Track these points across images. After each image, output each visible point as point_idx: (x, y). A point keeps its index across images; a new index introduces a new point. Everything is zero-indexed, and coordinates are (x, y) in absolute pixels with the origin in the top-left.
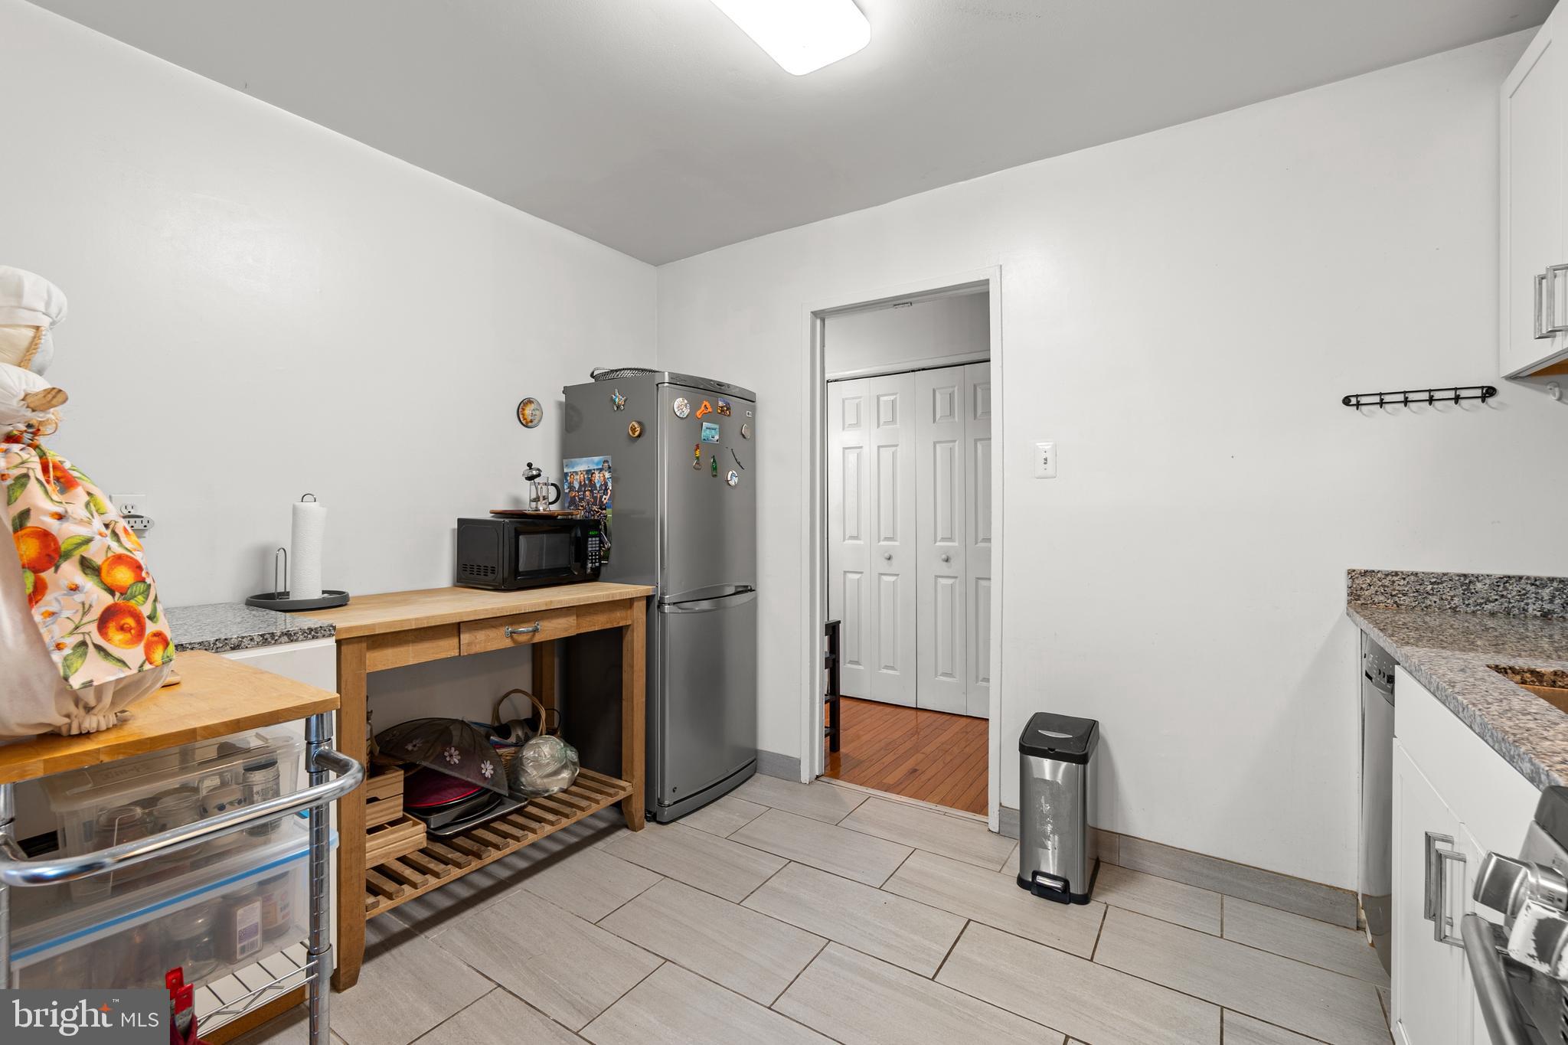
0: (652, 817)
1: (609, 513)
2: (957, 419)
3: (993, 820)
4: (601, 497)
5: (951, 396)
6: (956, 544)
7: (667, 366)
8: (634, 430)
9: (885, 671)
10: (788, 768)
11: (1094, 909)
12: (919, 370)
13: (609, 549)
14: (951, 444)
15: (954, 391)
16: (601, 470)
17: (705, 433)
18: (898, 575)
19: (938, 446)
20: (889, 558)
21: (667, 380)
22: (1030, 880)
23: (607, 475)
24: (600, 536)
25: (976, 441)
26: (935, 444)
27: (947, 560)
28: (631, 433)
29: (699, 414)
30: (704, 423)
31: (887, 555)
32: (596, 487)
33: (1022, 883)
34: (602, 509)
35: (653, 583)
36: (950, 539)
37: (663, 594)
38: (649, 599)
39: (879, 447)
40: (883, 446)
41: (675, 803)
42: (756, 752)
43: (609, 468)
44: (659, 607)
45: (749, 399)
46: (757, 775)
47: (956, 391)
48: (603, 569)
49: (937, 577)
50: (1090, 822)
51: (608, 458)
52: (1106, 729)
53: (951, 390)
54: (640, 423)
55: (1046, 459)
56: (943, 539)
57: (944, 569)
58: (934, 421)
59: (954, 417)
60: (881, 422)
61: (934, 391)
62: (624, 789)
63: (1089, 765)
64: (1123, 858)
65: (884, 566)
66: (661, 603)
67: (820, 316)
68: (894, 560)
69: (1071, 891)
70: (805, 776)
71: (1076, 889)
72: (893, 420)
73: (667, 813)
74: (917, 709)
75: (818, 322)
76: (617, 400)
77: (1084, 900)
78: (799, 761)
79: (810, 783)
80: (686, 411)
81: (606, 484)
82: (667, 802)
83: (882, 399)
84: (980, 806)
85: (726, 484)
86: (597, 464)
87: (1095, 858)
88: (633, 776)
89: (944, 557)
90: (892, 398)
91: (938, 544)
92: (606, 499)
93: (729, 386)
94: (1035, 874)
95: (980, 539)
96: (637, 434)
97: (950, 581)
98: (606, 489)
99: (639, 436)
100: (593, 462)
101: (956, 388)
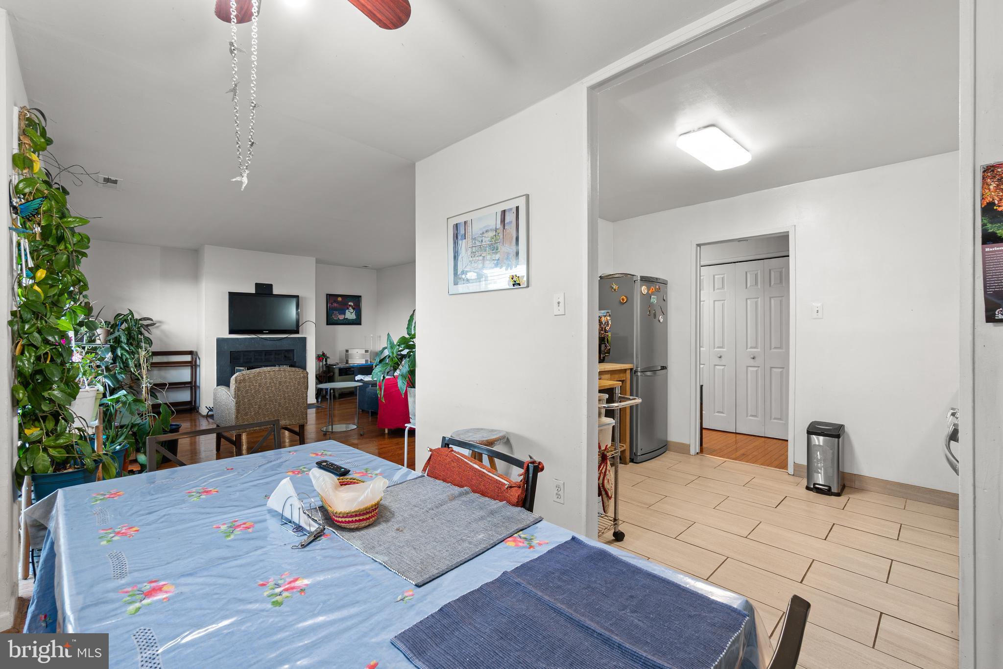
0: (632, 461)
1: (609, 334)
2: (759, 287)
3: (791, 470)
4: (605, 328)
5: (756, 275)
6: (759, 350)
7: (639, 273)
8: (623, 300)
9: (717, 414)
10: (683, 449)
11: (843, 499)
12: (737, 262)
13: (610, 349)
14: (756, 300)
15: (757, 273)
16: (605, 316)
17: (652, 300)
18: (725, 366)
19: (749, 301)
20: (720, 357)
21: (639, 279)
22: (812, 487)
23: (609, 318)
24: (605, 344)
25: (770, 298)
26: (747, 299)
27: (754, 358)
28: (622, 301)
29: (650, 292)
30: (652, 296)
31: (719, 355)
32: (602, 324)
33: (808, 488)
34: (606, 333)
35: (632, 363)
36: (756, 347)
37: (637, 367)
38: (631, 369)
39: (714, 301)
40: (716, 301)
41: (642, 455)
42: (667, 441)
43: (610, 315)
44: (635, 373)
45: (665, 283)
46: (667, 451)
47: (759, 273)
48: (606, 358)
49: (747, 366)
50: (841, 469)
51: (609, 311)
52: (848, 428)
53: (756, 272)
54: (626, 297)
55: (818, 311)
56: (751, 348)
57: (752, 362)
58: (746, 288)
59: (758, 286)
60: (715, 289)
61: (746, 273)
62: (623, 446)
63: (841, 439)
64: (857, 485)
65: (717, 361)
66: (636, 372)
67: (699, 245)
68: (722, 358)
69: (832, 491)
70: (692, 452)
71: (834, 489)
72: (723, 287)
73: (639, 459)
74: (736, 433)
75: (699, 248)
76: (614, 287)
77: (838, 495)
78: (689, 446)
79: (695, 455)
80: (646, 291)
81: (608, 322)
82: (639, 454)
83: (716, 276)
84: (783, 465)
85: (658, 321)
86: (603, 313)
87: (843, 484)
88: (626, 442)
89: (752, 356)
90: (722, 276)
91: (749, 350)
92: (608, 328)
93: (660, 279)
94: (815, 484)
95: (772, 347)
96: (625, 301)
97: (755, 369)
98: (608, 324)
99: (625, 302)
100: (601, 313)
101: (759, 271)
